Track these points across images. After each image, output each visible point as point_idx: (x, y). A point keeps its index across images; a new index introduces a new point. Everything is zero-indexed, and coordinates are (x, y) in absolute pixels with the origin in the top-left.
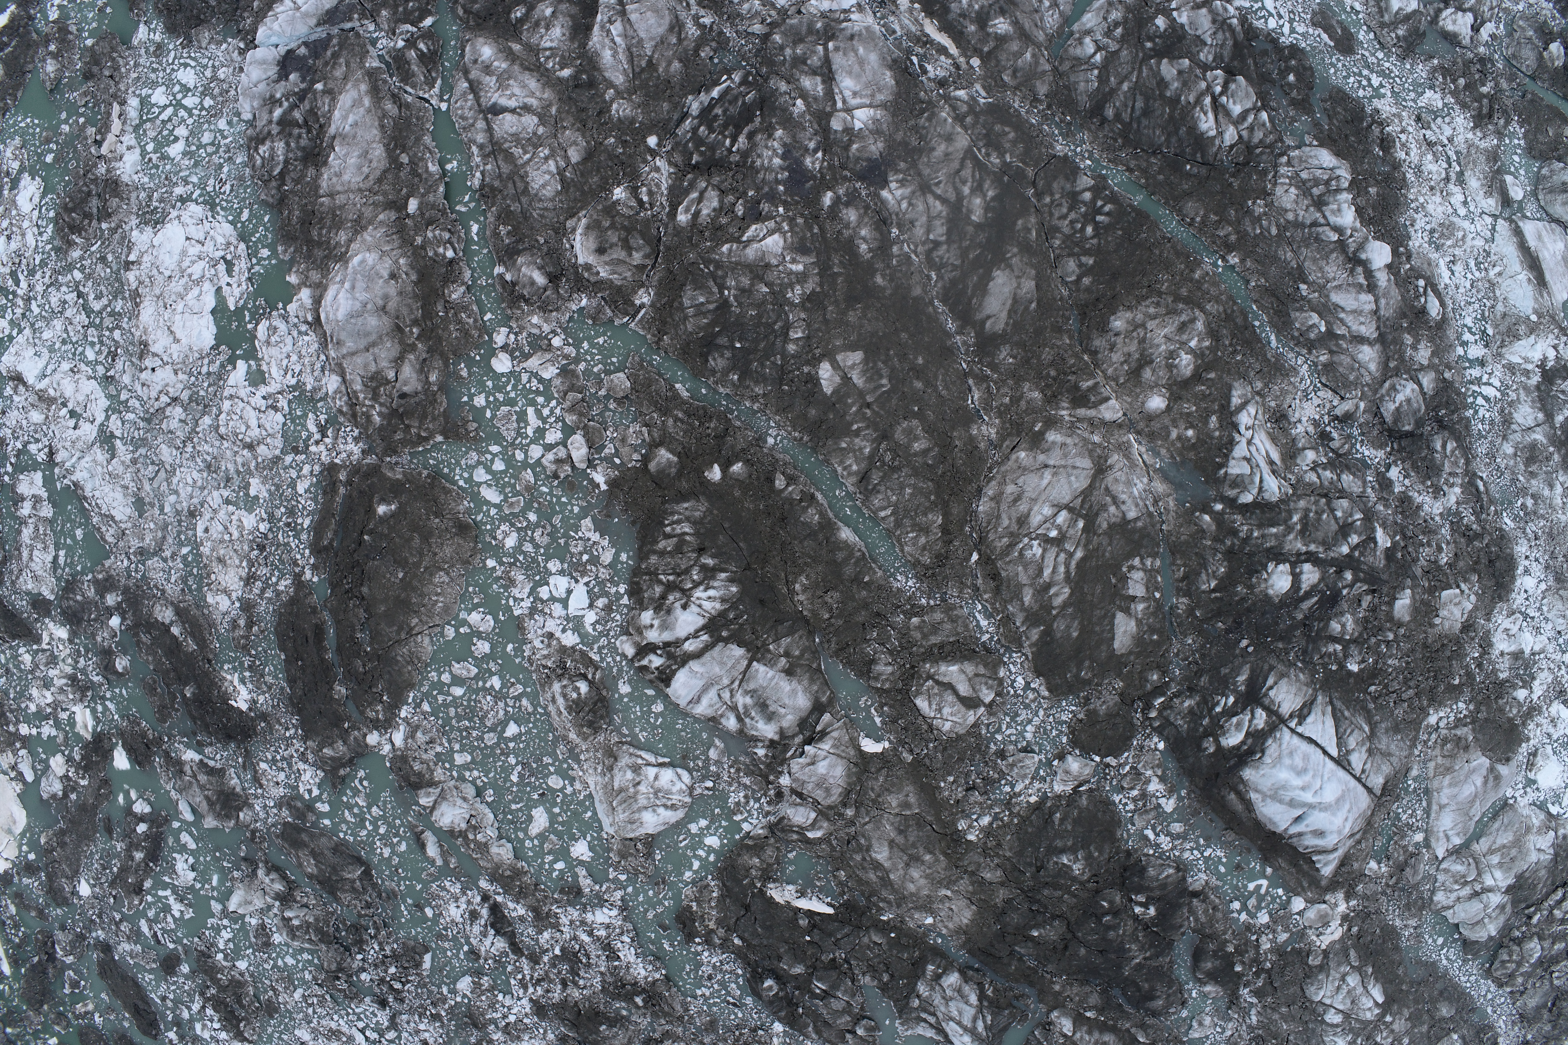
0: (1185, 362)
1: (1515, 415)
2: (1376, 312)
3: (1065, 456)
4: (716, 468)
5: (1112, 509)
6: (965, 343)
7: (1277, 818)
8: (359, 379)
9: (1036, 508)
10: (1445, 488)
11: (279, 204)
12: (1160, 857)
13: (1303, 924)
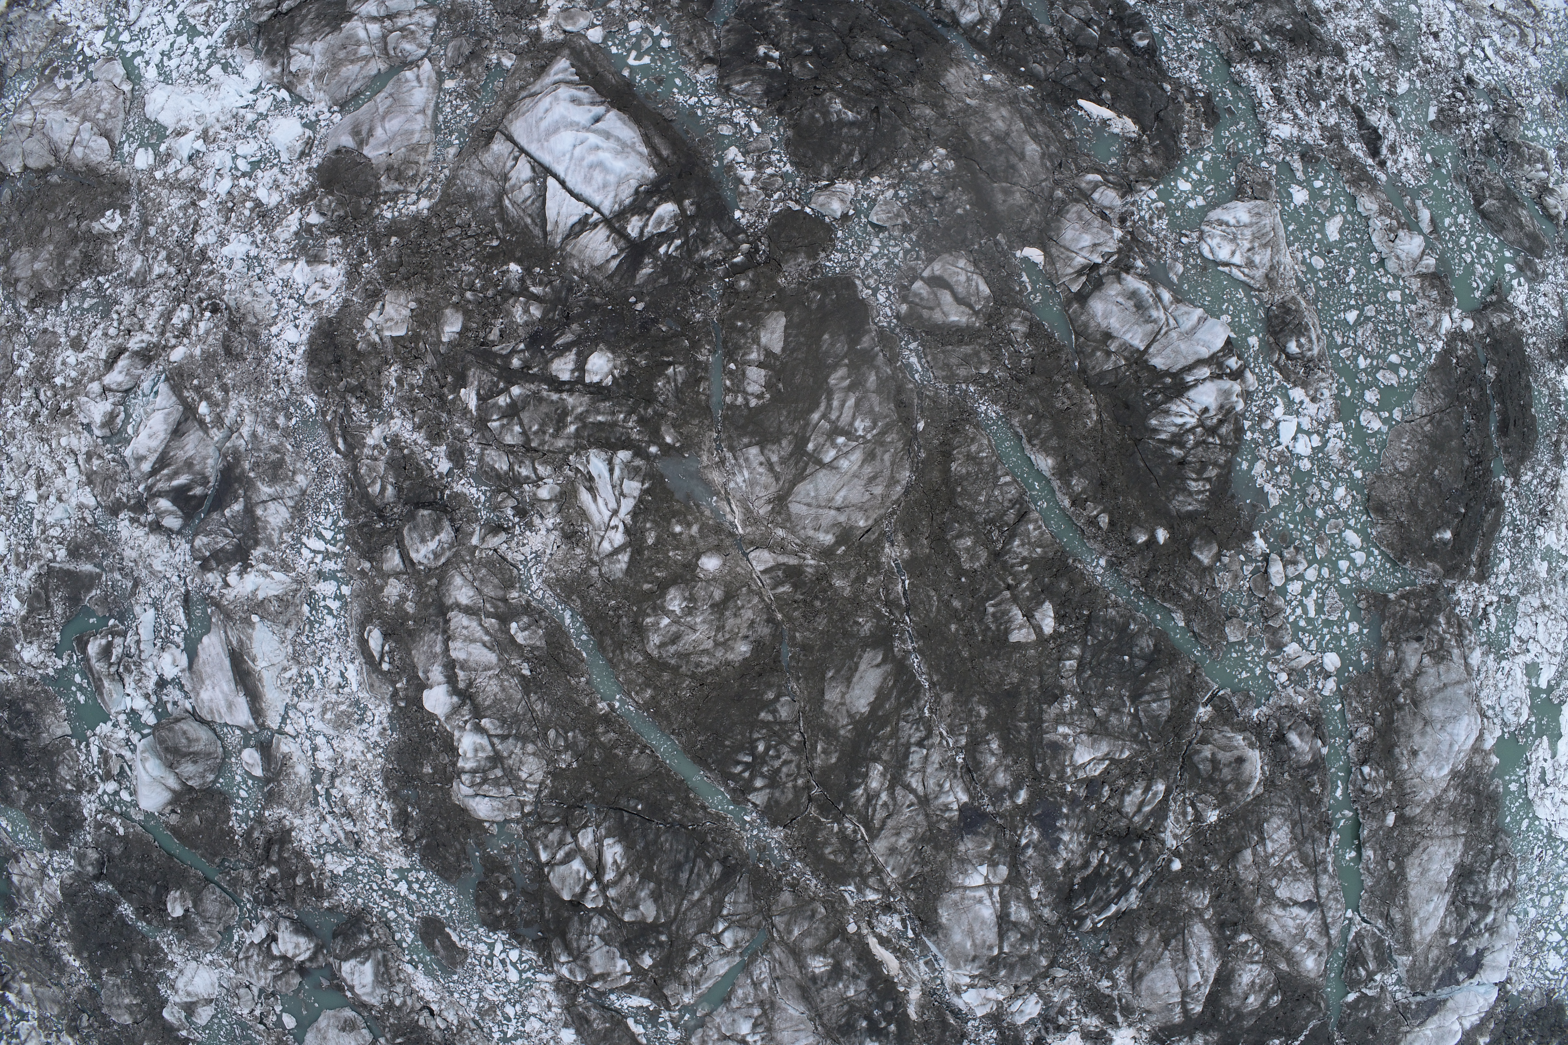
0: (675, 602)
1: (287, 516)
2: (449, 638)
3: (817, 518)
4: (1161, 541)
5: (774, 458)
6: (904, 642)
7: (619, 124)
8: (1455, 658)
9: (855, 467)
10: (384, 445)
11: (1497, 831)
12: (745, 103)
13: (590, 14)
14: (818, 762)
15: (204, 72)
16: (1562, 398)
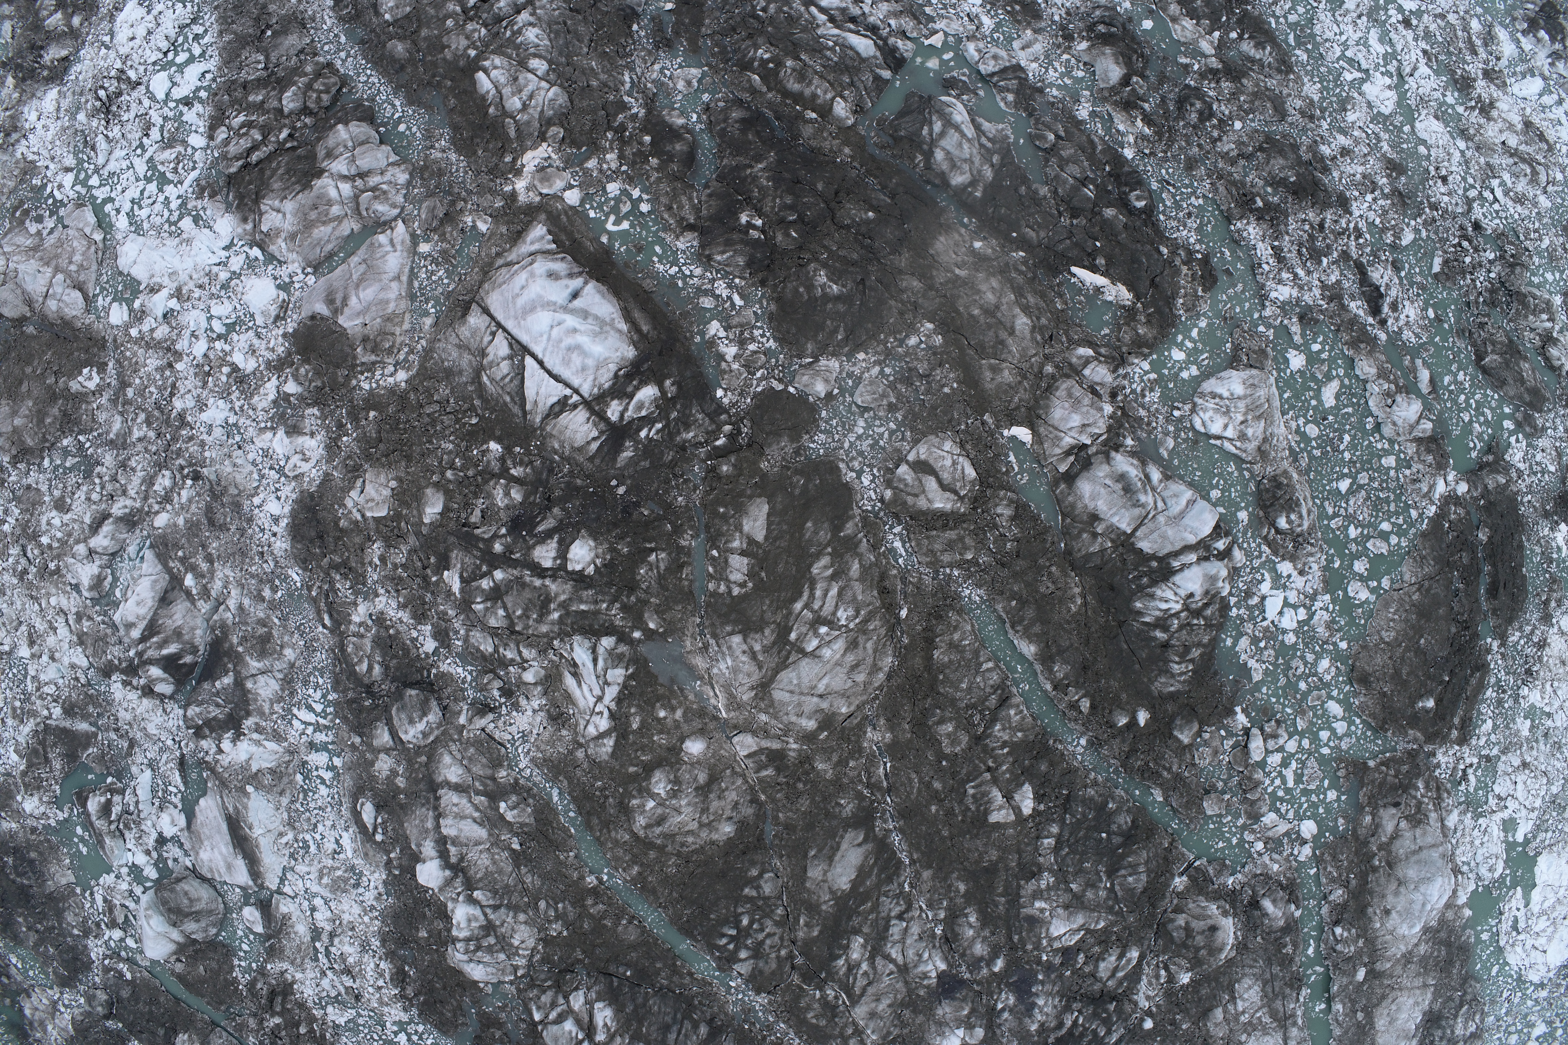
0: (660, 785)
1: (277, 688)
2: (439, 816)
3: (799, 704)
4: (1142, 722)
5: (757, 647)
6: (885, 821)
7: (597, 298)
8: (1432, 822)
9: (838, 656)
10: (370, 623)
11: (1467, 979)
12: (727, 273)
13: (567, 175)
14: (801, 934)
15: (175, 223)
16: (1555, 556)
